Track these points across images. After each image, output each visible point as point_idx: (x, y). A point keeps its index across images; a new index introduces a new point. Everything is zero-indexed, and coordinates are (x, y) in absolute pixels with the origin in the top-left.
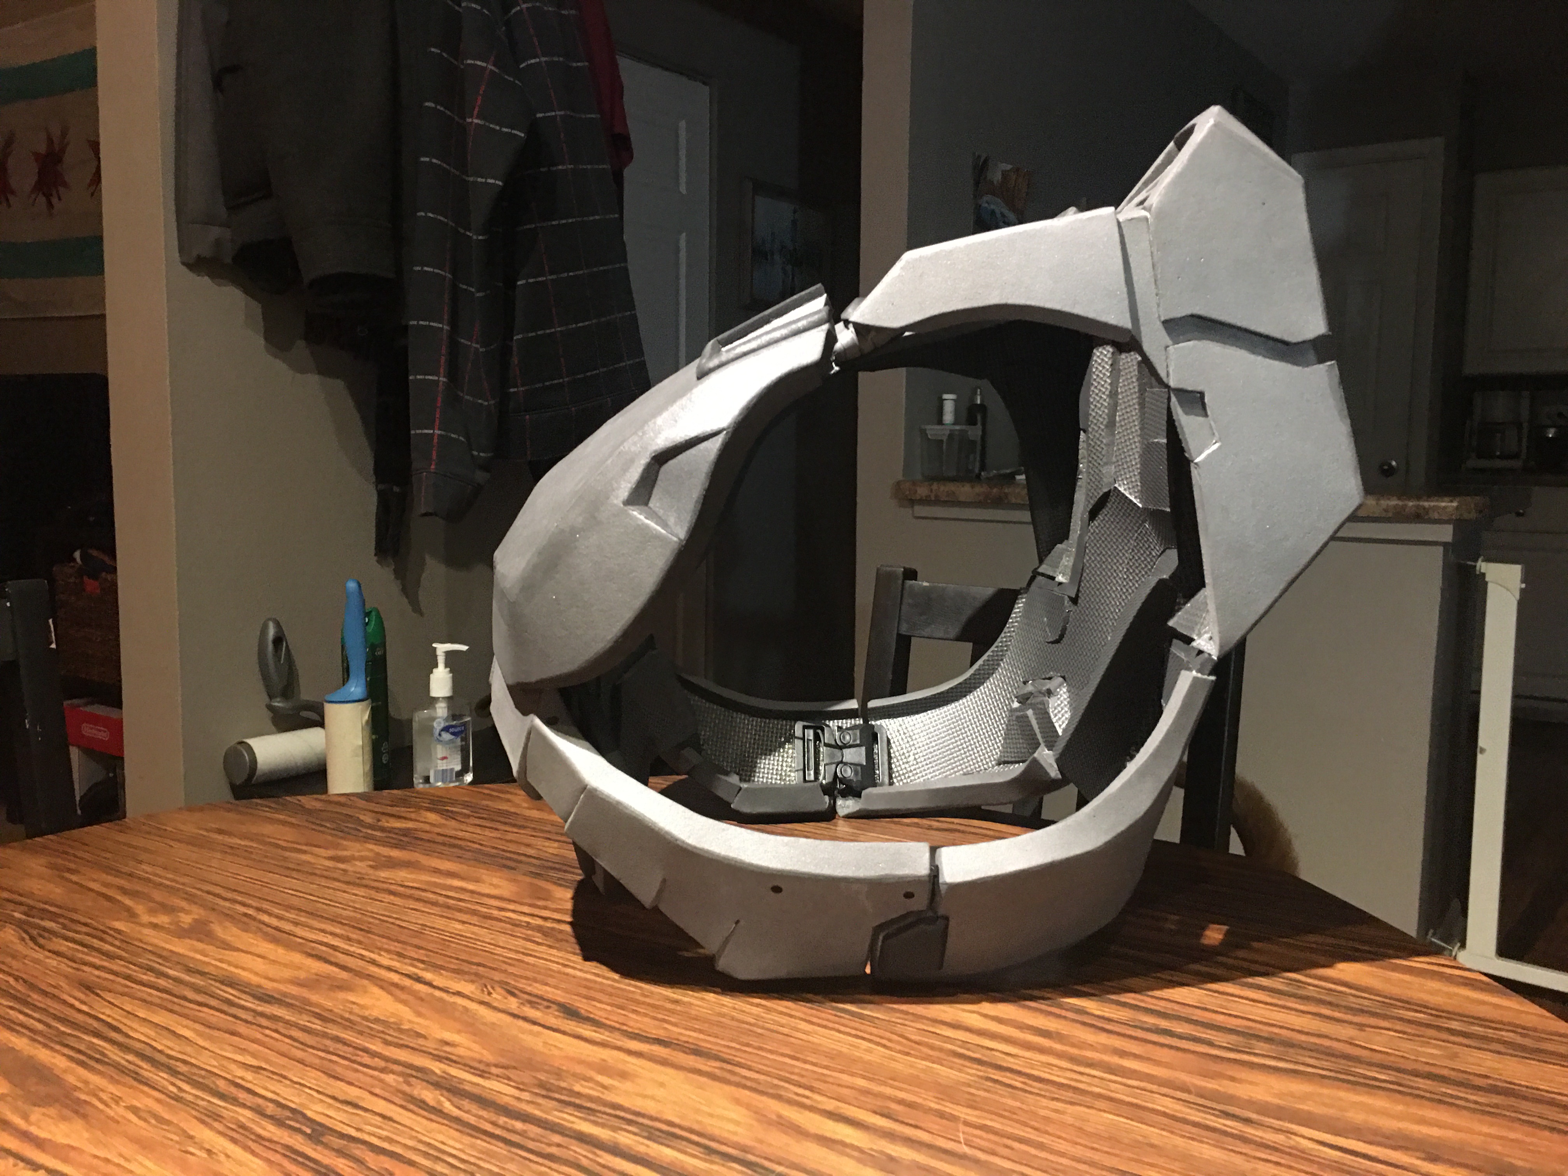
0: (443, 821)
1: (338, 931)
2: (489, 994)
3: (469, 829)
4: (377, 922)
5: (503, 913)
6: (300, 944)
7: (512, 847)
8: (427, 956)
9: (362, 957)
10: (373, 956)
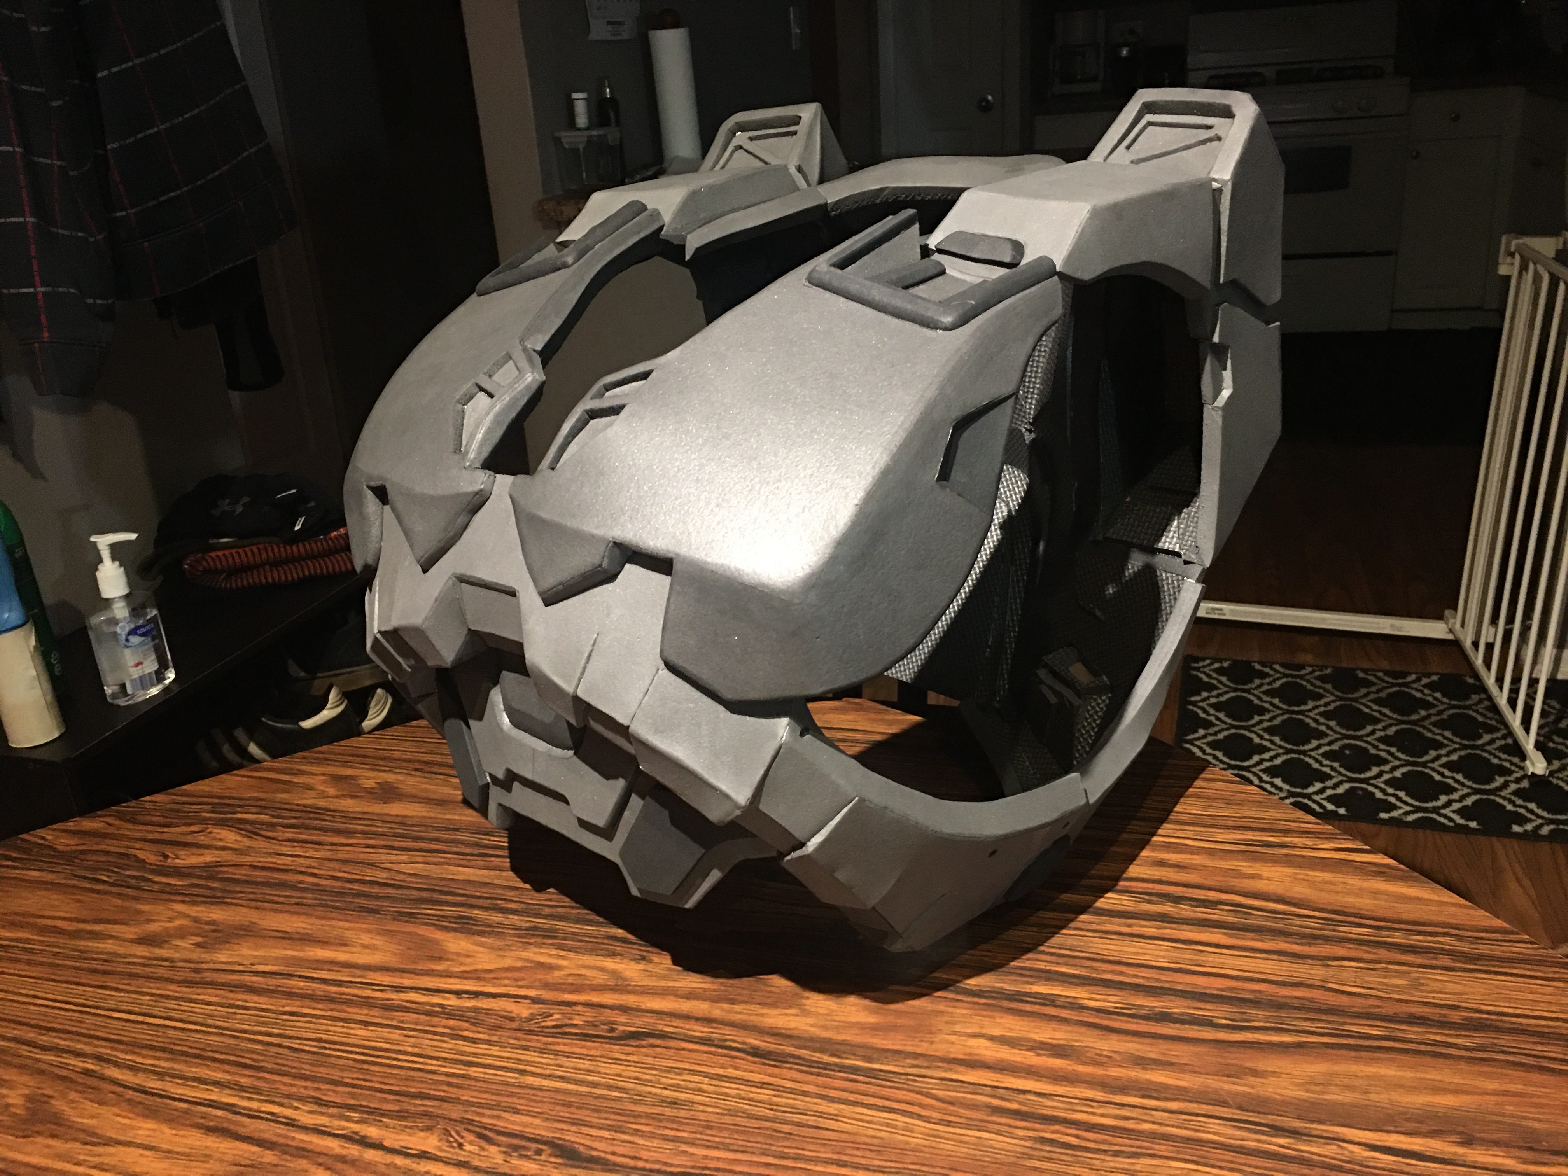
0: (247, 842)
1: (219, 1076)
2: (460, 1145)
3: (285, 850)
4: (259, 1047)
5: (403, 996)
6: (186, 1112)
7: (356, 873)
8: (353, 1096)
9: (274, 1118)
10: (289, 1112)
